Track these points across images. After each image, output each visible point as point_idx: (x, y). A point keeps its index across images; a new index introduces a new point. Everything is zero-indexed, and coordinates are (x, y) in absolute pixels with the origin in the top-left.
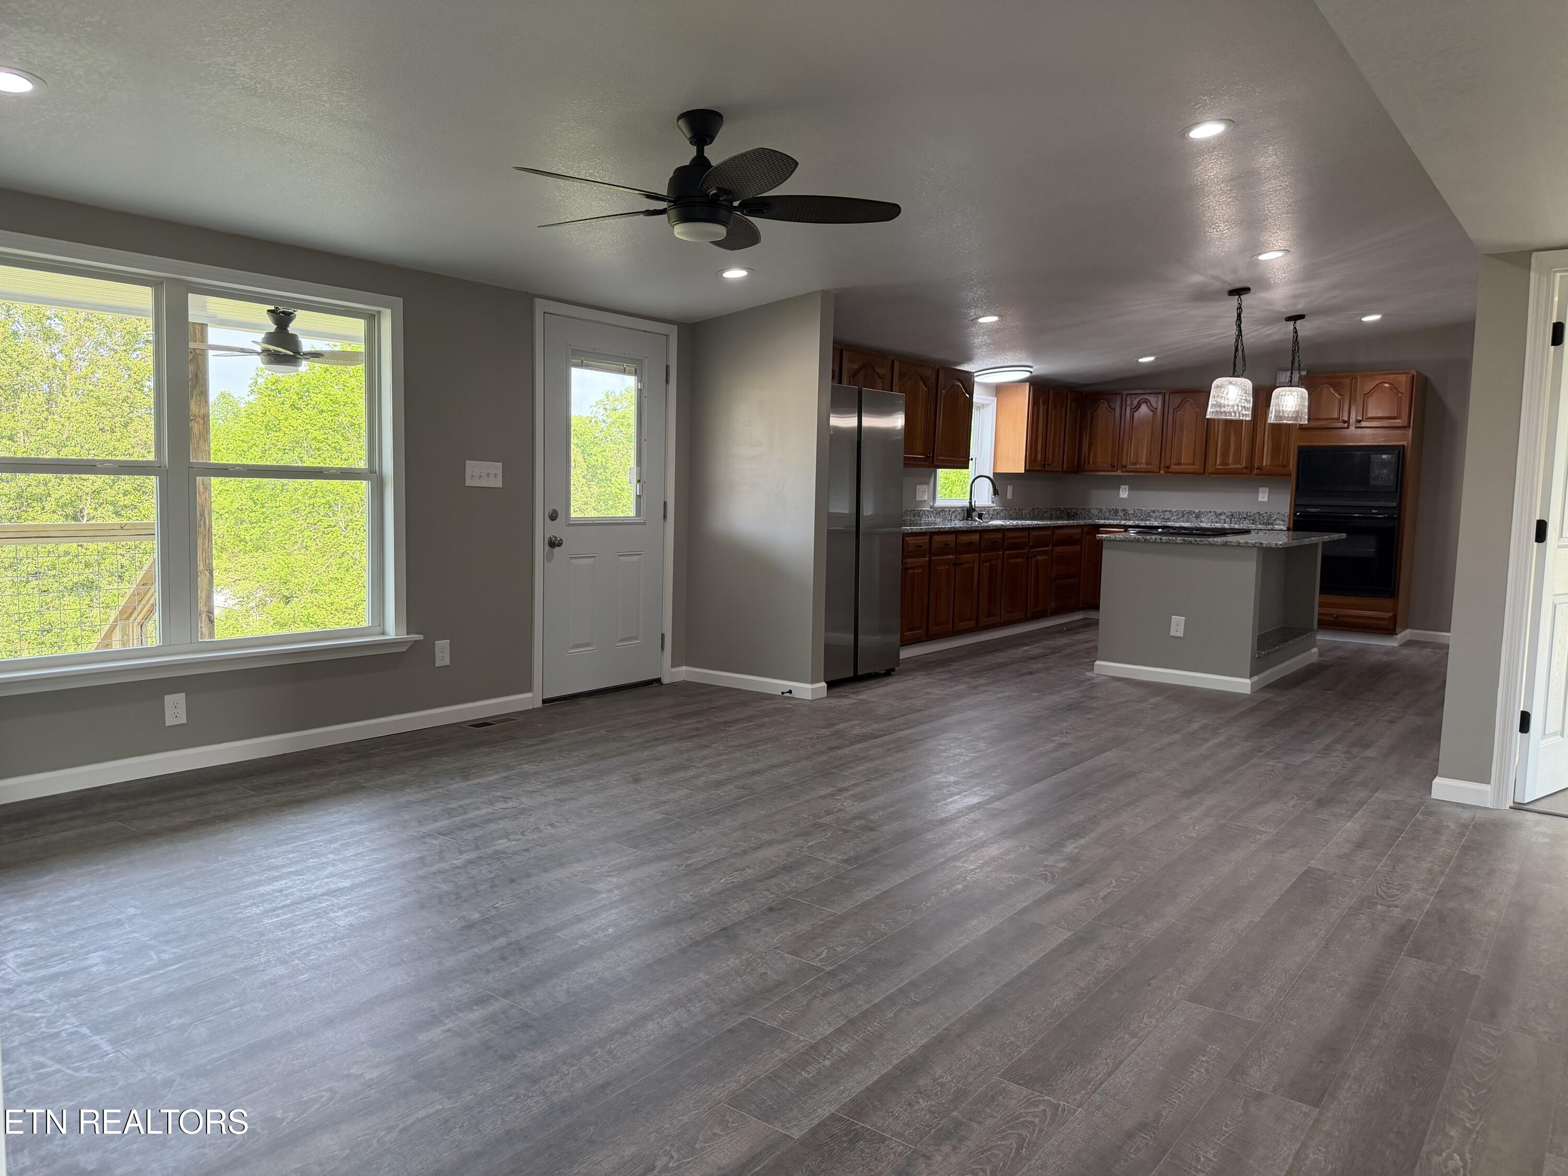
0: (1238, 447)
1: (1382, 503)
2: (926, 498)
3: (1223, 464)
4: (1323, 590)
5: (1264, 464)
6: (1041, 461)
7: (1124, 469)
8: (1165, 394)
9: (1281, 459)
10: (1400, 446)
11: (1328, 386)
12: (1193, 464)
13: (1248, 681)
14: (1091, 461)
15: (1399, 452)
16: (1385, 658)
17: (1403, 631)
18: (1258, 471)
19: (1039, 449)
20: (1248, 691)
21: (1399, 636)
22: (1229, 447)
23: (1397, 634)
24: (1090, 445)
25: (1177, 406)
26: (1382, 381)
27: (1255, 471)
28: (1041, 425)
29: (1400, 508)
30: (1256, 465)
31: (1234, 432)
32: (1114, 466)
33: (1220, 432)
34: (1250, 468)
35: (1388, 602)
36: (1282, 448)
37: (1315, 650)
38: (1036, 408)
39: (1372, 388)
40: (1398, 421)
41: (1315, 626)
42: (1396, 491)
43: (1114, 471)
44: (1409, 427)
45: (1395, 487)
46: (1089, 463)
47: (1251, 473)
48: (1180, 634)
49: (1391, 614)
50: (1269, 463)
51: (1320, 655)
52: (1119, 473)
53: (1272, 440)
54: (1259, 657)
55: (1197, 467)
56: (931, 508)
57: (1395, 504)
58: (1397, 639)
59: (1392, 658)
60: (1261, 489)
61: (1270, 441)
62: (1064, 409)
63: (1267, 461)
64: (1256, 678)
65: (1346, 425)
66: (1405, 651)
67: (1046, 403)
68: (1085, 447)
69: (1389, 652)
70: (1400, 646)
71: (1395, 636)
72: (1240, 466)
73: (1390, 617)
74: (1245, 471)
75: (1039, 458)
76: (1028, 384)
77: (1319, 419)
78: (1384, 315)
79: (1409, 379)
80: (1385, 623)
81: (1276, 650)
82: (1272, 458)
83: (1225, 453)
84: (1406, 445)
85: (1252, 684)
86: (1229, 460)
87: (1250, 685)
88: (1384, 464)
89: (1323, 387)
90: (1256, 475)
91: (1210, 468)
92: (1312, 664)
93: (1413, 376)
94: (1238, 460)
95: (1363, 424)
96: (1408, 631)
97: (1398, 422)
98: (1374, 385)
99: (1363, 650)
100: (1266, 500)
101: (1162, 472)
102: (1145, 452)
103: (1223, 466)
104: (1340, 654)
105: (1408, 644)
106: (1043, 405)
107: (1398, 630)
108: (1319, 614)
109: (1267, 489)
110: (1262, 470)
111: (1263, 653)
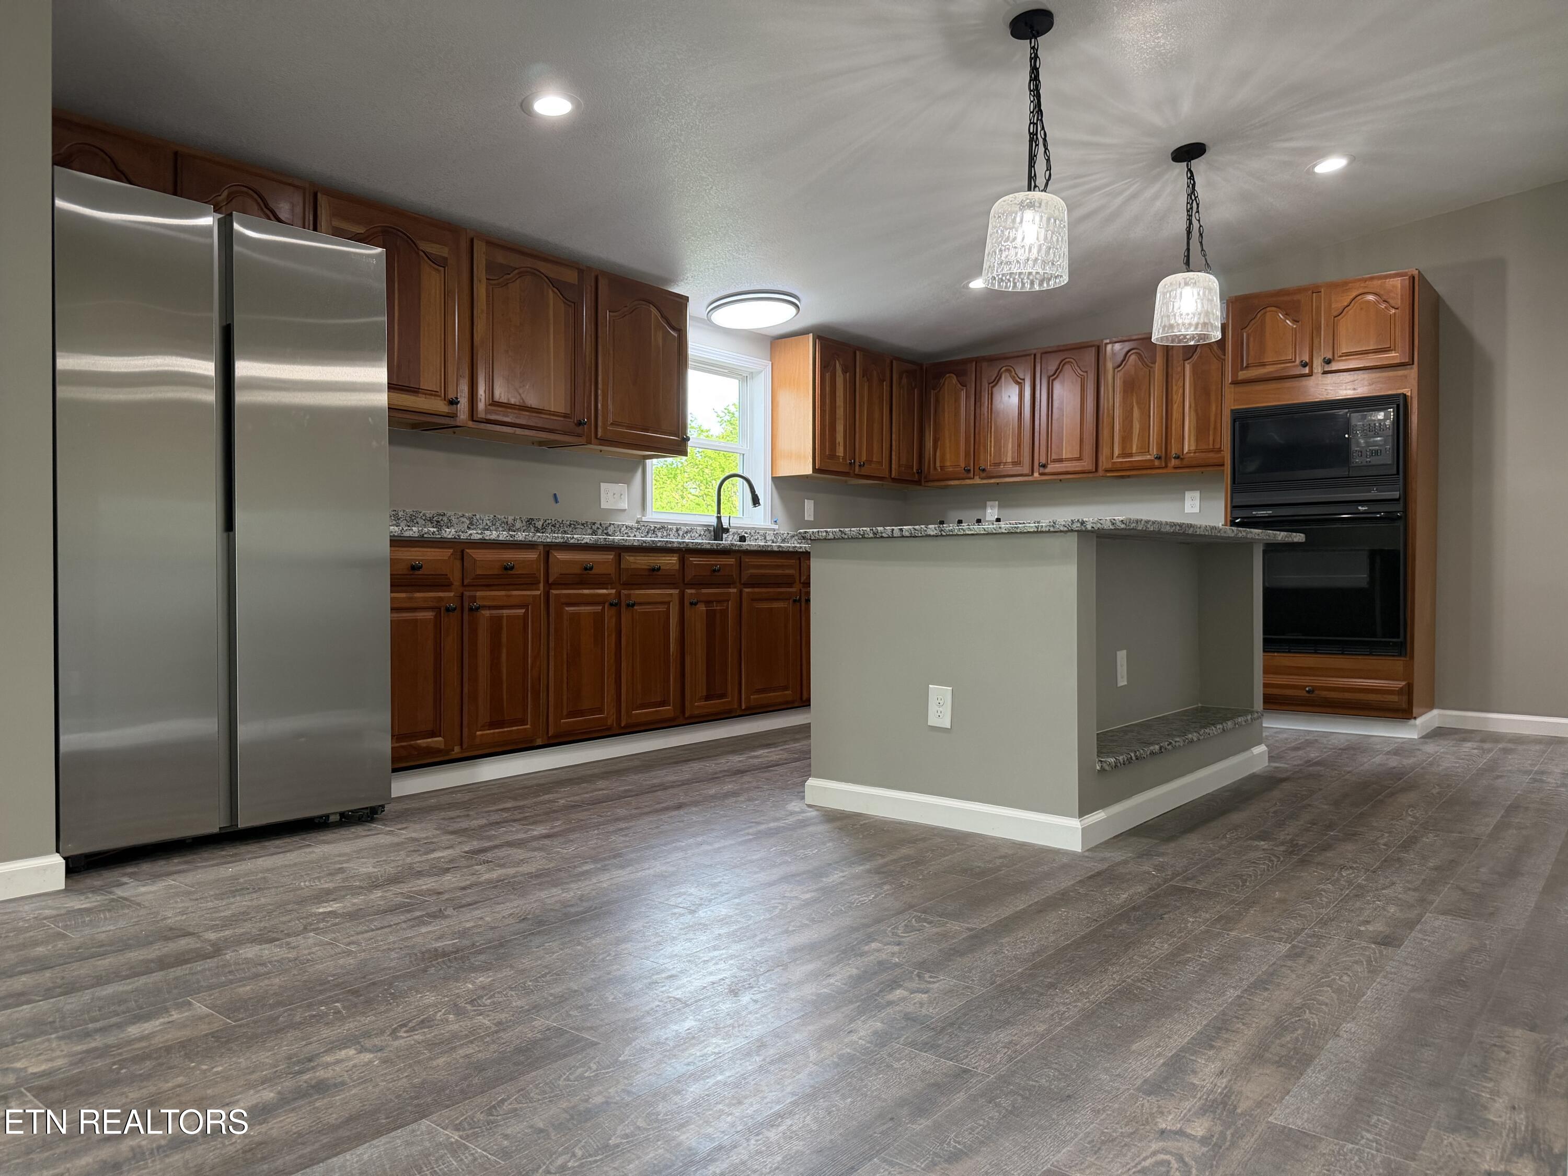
0: (1145, 428)
1: (1374, 494)
2: (624, 505)
3: (1124, 455)
4: (1269, 644)
5: (1186, 450)
6: (844, 458)
7: (984, 475)
8: (1035, 355)
9: (1211, 438)
10: (1399, 394)
11: (1273, 309)
12: (1079, 459)
13: (1075, 824)
14: (938, 464)
15: (1398, 406)
16: (1393, 762)
17: (1423, 714)
18: (1177, 460)
19: (840, 438)
20: (1074, 844)
21: (1419, 721)
22: (1132, 427)
23: (1415, 718)
24: (936, 441)
25: (1052, 373)
26: (1361, 291)
27: (1173, 462)
28: (840, 402)
29: (1405, 499)
30: (1173, 452)
31: (1138, 403)
32: (969, 471)
33: (1117, 405)
34: (1164, 457)
35: (1398, 664)
36: (1212, 419)
37: (1261, 749)
38: (828, 375)
39: (1346, 304)
40: (1393, 354)
41: (1259, 704)
42: (1398, 473)
43: (970, 478)
44: (1413, 364)
45: (1395, 466)
46: (935, 468)
47: (1166, 466)
48: (945, 722)
49: (1403, 684)
50: (1193, 448)
51: (1271, 758)
52: (977, 481)
53: (1196, 411)
54: (1102, 768)
55: (1087, 464)
56: (638, 522)
57: (1396, 495)
58: (1415, 726)
59: (1408, 762)
60: (1188, 495)
61: (1193, 413)
62: (886, 385)
63: (1189, 446)
64: (1098, 816)
65: (1307, 370)
66: (1430, 748)
67: (849, 369)
68: (929, 444)
69: (1401, 749)
70: (1423, 737)
71: (1412, 721)
72: (1149, 457)
73: (1401, 688)
74: (1157, 463)
75: (840, 451)
76: (811, 335)
77: (1263, 365)
78: (1353, 159)
79: (1407, 282)
80: (1395, 698)
81: (1152, 753)
82: (1197, 440)
83: (1126, 438)
84: (1409, 394)
85: (1084, 830)
86: (1131, 448)
87: (1080, 830)
88: (1374, 430)
89: (1266, 313)
90: (1175, 468)
91: (1104, 463)
92: (1253, 777)
93: (1414, 278)
94: (1145, 449)
95: (1334, 366)
96: (1435, 712)
97: (1394, 356)
98: (1349, 300)
99: (1355, 748)
100: (1197, 510)
101: (1036, 475)
102: (1010, 446)
103: (1124, 457)
104: (1313, 754)
105: (1438, 733)
106: (844, 372)
107: (1415, 711)
108: (1266, 685)
109: (1197, 494)
110: (1182, 459)
111: (1112, 760)
